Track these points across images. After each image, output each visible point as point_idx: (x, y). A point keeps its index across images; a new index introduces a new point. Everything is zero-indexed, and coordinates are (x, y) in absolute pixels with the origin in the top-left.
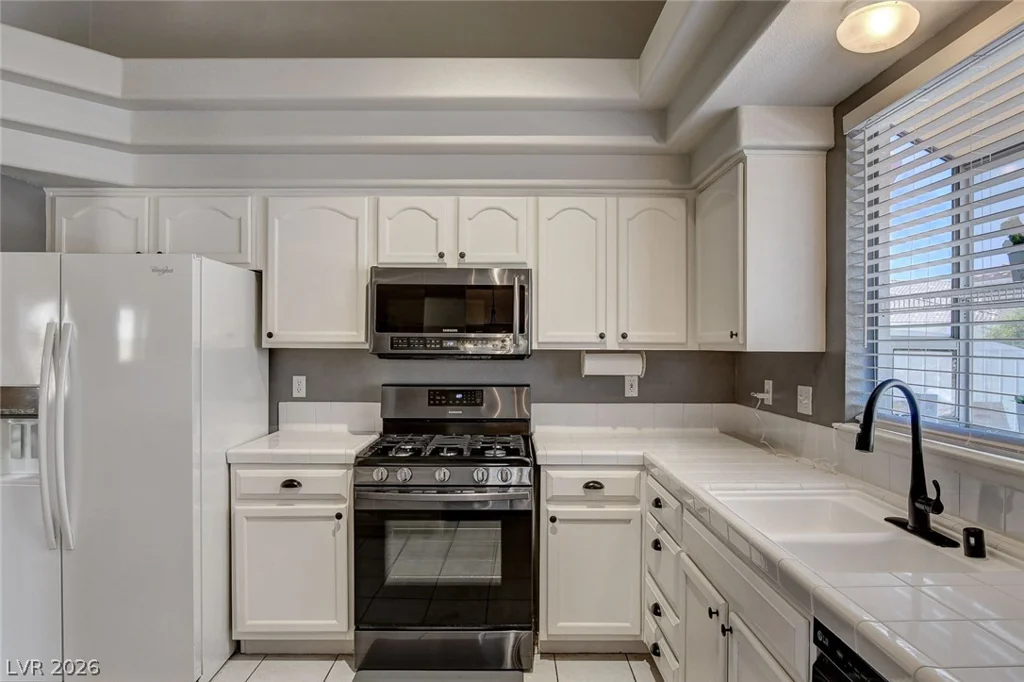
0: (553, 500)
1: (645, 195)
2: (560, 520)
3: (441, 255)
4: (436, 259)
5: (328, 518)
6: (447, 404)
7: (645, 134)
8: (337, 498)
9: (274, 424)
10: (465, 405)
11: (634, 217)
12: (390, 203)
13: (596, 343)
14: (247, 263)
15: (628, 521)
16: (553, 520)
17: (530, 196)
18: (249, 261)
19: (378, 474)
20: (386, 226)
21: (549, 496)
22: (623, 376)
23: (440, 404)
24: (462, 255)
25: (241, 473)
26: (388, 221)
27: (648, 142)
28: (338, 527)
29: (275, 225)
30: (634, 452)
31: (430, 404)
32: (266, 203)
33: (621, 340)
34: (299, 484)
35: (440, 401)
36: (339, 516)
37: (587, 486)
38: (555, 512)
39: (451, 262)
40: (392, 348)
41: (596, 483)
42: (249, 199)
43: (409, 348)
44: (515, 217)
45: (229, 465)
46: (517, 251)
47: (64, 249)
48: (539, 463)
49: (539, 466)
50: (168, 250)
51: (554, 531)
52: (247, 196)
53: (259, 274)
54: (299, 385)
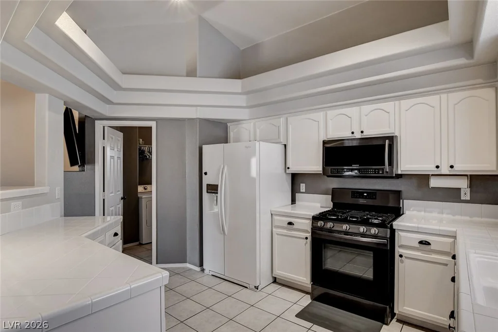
0: (401, 246)
1: (465, 90)
2: (406, 257)
3: (353, 133)
4: (351, 135)
5: (303, 238)
6: (360, 198)
7: (461, 57)
8: (306, 231)
9: (293, 201)
10: (368, 199)
11: (459, 103)
12: (331, 113)
13: (435, 171)
14: (281, 142)
15: (446, 265)
16: (401, 256)
17: (397, 100)
18: (282, 141)
19: (320, 223)
20: (330, 123)
21: (400, 244)
22: (460, 188)
23: (356, 198)
24: (362, 132)
25: (275, 218)
26: (330, 121)
27: (462, 61)
28: (307, 243)
29: (290, 127)
30: (451, 229)
31: (352, 197)
32: (287, 119)
33: (450, 169)
34: (293, 224)
35: (357, 196)
36: (307, 238)
37: (421, 242)
38: (402, 252)
39: (358, 135)
40: (331, 173)
41: (426, 241)
42: (282, 119)
43: (338, 173)
44: (388, 111)
45: (272, 214)
46: (389, 127)
47: (232, 141)
48: (394, 228)
49: (395, 230)
50: (258, 139)
51: (402, 262)
52: (280, 118)
53: (285, 145)
54: (303, 187)
